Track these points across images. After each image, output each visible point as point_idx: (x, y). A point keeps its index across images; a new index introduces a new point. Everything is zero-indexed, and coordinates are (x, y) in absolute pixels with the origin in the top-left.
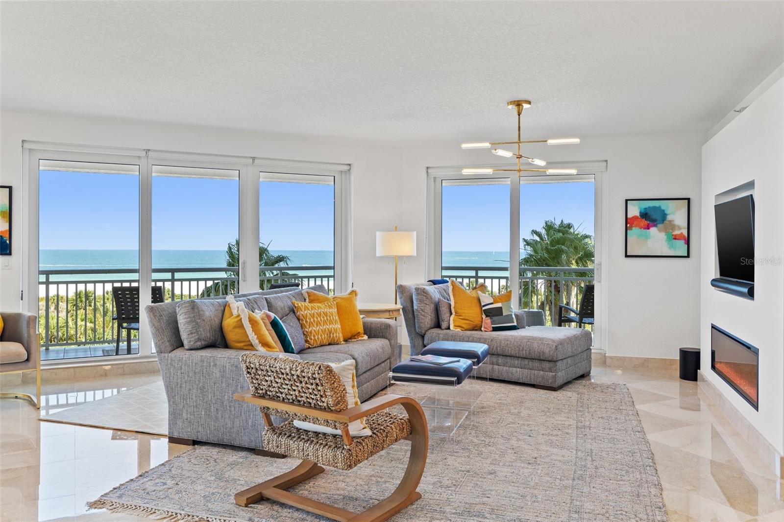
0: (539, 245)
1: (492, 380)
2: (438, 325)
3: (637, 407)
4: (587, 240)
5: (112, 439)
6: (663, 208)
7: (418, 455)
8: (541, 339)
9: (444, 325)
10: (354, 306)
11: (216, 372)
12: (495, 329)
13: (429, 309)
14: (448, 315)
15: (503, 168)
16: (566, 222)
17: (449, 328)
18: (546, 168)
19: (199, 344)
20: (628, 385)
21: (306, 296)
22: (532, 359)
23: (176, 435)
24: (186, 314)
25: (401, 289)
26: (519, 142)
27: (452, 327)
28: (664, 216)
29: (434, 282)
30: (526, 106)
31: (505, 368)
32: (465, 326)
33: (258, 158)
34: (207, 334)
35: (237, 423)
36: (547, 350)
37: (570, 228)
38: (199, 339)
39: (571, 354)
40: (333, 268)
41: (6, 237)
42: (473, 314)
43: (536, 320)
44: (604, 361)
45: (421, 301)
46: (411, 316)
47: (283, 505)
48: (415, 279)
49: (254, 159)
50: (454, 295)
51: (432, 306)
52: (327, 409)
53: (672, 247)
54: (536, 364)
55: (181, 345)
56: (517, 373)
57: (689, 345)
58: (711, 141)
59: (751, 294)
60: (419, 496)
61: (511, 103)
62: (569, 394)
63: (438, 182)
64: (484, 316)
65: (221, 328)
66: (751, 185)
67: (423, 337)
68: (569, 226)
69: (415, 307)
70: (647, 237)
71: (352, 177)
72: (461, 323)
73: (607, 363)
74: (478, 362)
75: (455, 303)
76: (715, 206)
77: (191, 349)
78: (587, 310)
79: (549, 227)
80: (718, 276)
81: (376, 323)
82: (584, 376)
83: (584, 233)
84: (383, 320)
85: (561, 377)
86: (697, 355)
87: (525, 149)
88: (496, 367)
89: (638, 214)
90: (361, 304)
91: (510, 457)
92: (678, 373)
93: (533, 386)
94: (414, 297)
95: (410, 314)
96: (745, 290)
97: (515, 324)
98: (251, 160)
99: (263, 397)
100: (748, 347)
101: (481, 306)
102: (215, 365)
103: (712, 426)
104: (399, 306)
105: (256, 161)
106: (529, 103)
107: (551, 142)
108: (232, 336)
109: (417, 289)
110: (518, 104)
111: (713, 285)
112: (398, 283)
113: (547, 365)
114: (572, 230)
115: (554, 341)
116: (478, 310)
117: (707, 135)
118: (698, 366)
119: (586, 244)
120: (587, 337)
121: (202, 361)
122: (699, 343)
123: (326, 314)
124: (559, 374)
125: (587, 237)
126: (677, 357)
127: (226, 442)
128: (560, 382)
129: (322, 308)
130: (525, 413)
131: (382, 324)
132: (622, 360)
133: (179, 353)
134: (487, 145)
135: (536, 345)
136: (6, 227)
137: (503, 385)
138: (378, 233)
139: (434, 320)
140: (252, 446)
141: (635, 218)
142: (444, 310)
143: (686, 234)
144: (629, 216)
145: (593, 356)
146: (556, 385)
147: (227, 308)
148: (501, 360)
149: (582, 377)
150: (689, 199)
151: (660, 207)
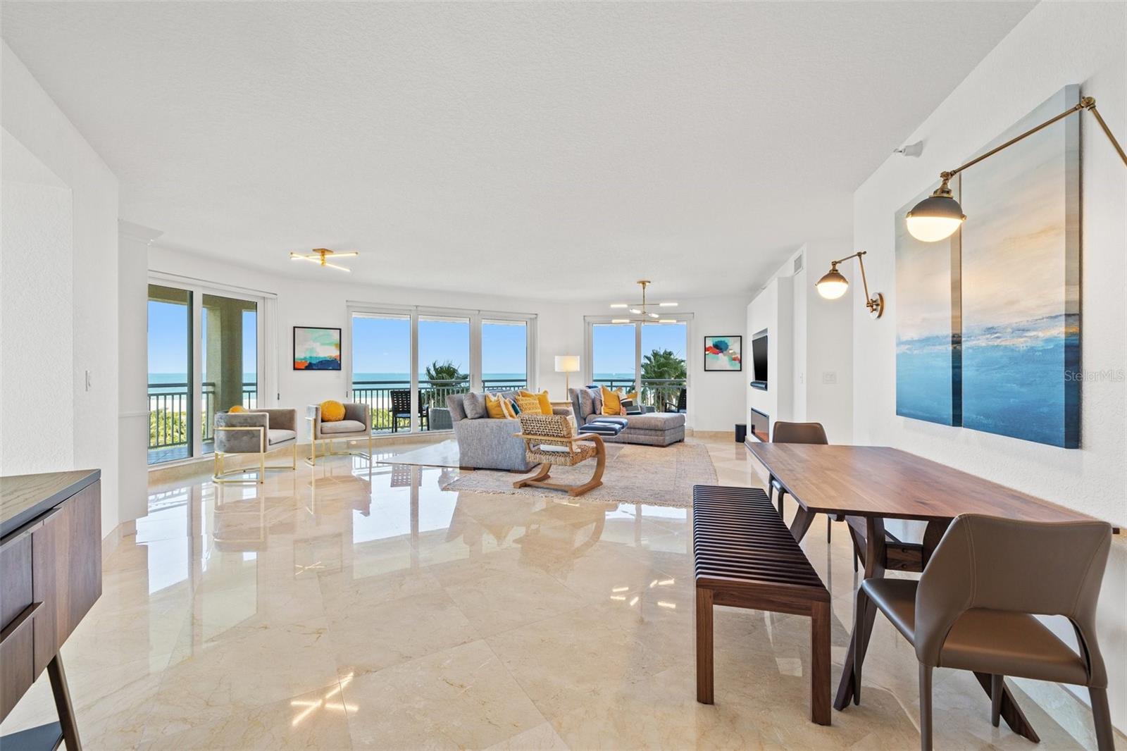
0: (649, 367)
1: (629, 443)
2: (594, 412)
3: (710, 453)
4: (682, 363)
5: (391, 486)
6: (726, 342)
7: (601, 464)
8: (657, 418)
9: (598, 412)
10: (546, 400)
11: (488, 430)
12: (628, 414)
13: (589, 403)
14: (600, 406)
15: (634, 319)
16: (668, 351)
17: (601, 414)
18: (659, 319)
19: (477, 416)
20: (706, 445)
21: (520, 394)
22: (651, 430)
23: (464, 465)
24: (469, 399)
25: (571, 391)
26: (644, 304)
27: (602, 413)
28: (726, 347)
29: (590, 387)
30: (647, 284)
31: (635, 436)
32: (611, 413)
33: (483, 311)
34: (480, 410)
35: (500, 457)
36: (659, 424)
37: (671, 355)
38: (477, 413)
39: (673, 427)
40: (526, 380)
41: (339, 358)
42: (615, 405)
43: (651, 410)
44: (692, 434)
45: (584, 398)
46: (577, 407)
47: (538, 487)
48: (579, 386)
49: (479, 311)
50: (604, 394)
51: (590, 401)
52: (564, 437)
53: (731, 365)
54: (653, 432)
55: (466, 417)
56: (642, 438)
57: (741, 423)
58: (753, 302)
59: (766, 388)
60: (602, 484)
61: (640, 282)
62: (672, 449)
63: (591, 324)
64: (621, 407)
65: (486, 408)
66: (766, 331)
67: (585, 419)
68: (670, 354)
69: (580, 402)
70: (718, 359)
71: (538, 322)
72: (608, 410)
73: (695, 435)
74: (623, 428)
75: (605, 399)
76: (753, 341)
77: (472, 419)
78: (682, 405)
79: (655, 354)
80: (754, 380)
81: (560, 410)
82: (681, 441)
83: (680, 359)
84: (564, 408)
85: (668, 439)
86: (745, 427)
87: (647, 308)
88: (630, 435)
89: (712, 345)
90: (551, 399)
91: (643, 471)
92: (735, 439)
93: (651, 445)
94: (579, 396)
95: (577, 406)
96: (764, 386)
97: (640, 411)
98: (477, 312)
99: (528, 434)
100: (765, 416)
101: (620, 401)
102: (487, 426)
103: (752, 466)
104: (570, 400)
105: (481, 312)
106: (649, 282)
107: (661, 305)
108: (493, 412)
109: (581, 391)
110: (644, 283)
111: (752, 385)
112: (569, 388)
113: (659, 433)
114: (672, 357)
115: (663, 419)
116: (617, 402)
117: (751, 299)
118: (745, 434)
119: (682, 366)
120: (683, 419)
121: (479, 424)
122: (746, 421)
123: (533, 404)
124: (667, 438)
125: (683, 361)
126: (734, 430)
127: (493, 467)
128: (667, 442)
129: (531, 400)
130: (648, 456)
131: (565, 410)
132: (703, 432)
133: (465, 420)
134: (625, 306)
135: (653, 421)
136: (338, 353)
137: (634, 446)
138: (556, 357)
139: (592, 409)
140: (509, 468)
141: (710, 347)
142: (598, 403)
143: (739, 357)
144: (707, 346)
145: (686, 431)
146: (665, 444)
147: (487, 398)
148: (632, 431)
149: (680, 441)
150: (741, 337)
151: (724, 342)
